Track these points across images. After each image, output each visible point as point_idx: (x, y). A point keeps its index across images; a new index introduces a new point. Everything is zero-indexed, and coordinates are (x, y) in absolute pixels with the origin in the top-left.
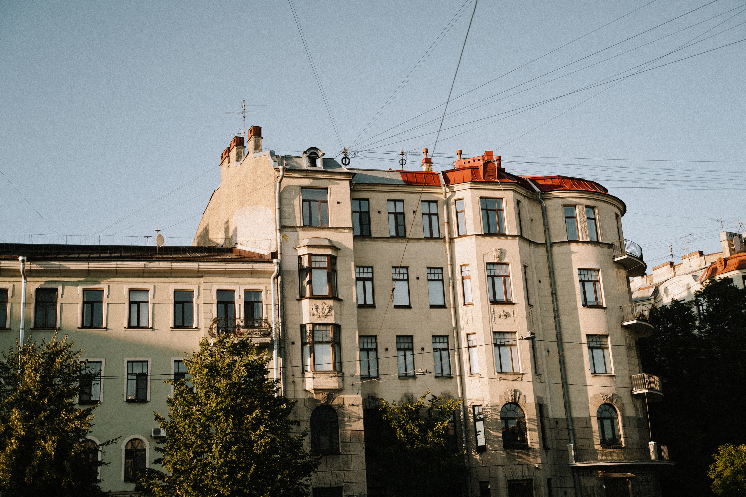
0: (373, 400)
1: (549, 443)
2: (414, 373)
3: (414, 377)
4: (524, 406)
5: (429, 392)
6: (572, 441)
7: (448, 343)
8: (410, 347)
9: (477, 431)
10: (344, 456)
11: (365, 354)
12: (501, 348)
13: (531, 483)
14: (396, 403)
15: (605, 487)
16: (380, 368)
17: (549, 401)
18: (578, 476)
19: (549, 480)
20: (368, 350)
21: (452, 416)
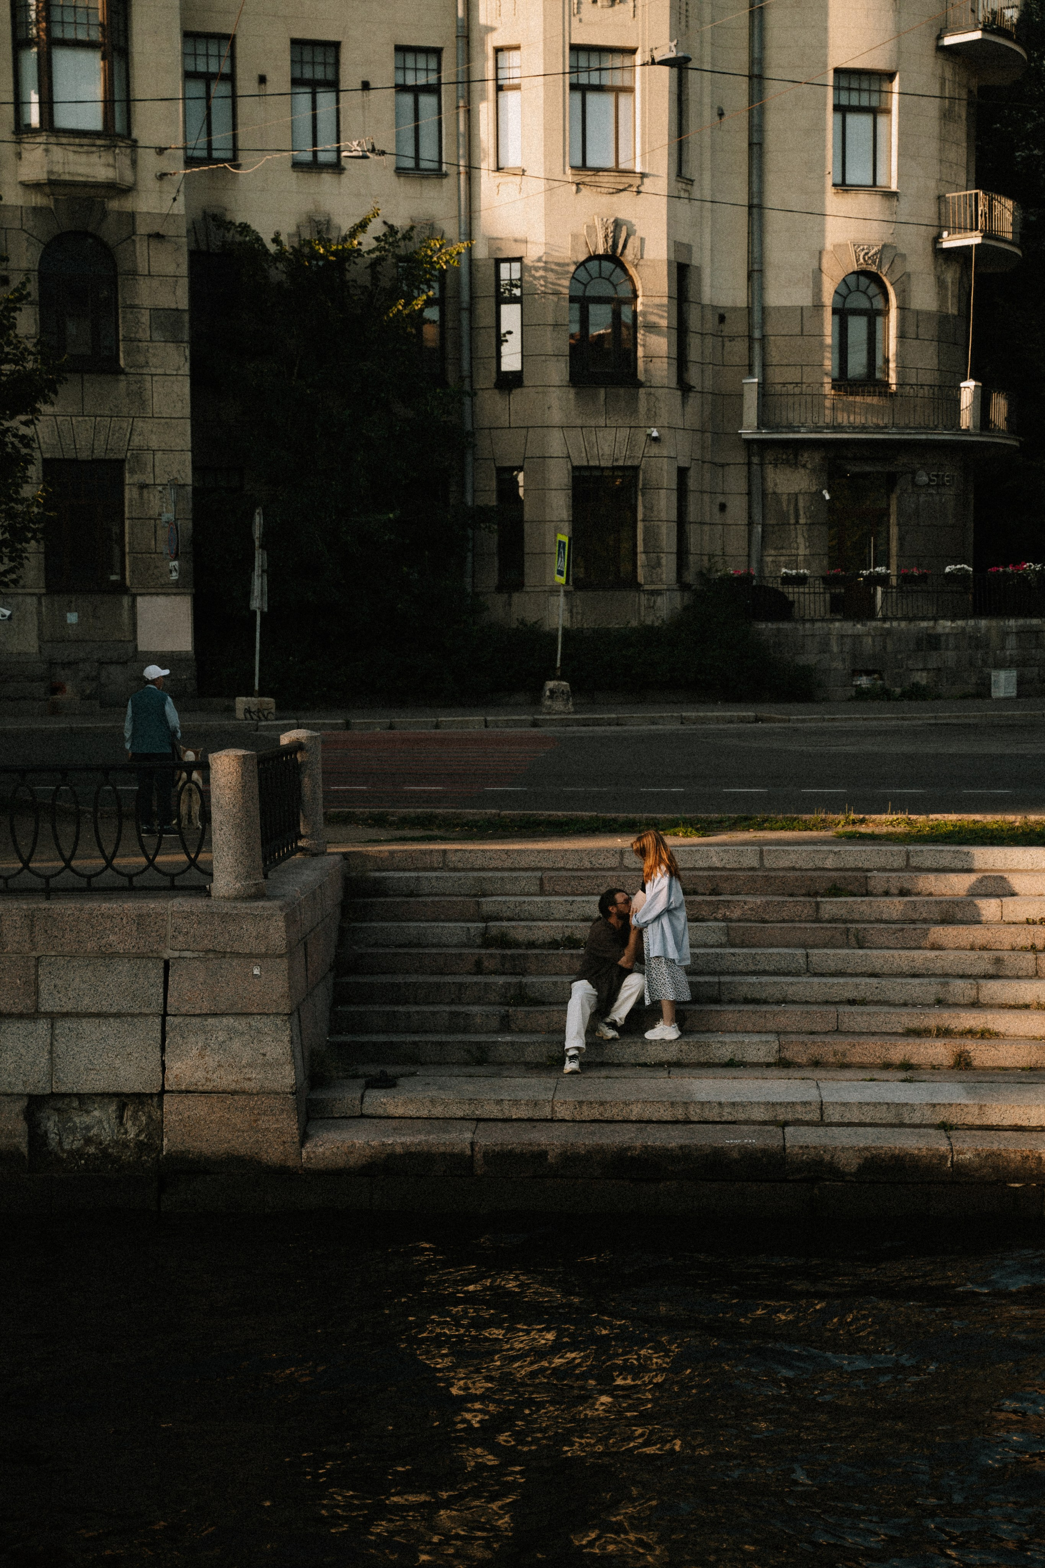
0: (219, 227)
1: (694, 376)
2: (339, 151)
3: (337, 167)
4: (636, 266)
5: (376, 215)
6: (757, 370)
7: (439, 70)
8: (330, 76)
9: (503, 331)
10: (132, 378)
11: (197, 88)
12: (591, 97)
13: (636, 477)
14: (283, 238)
15: (827, 497)
16: (241, 130)
17: (707, 259)
18: (762, 464)
19: (682, 473)
20: (208, 78)
21: (436, 285)
